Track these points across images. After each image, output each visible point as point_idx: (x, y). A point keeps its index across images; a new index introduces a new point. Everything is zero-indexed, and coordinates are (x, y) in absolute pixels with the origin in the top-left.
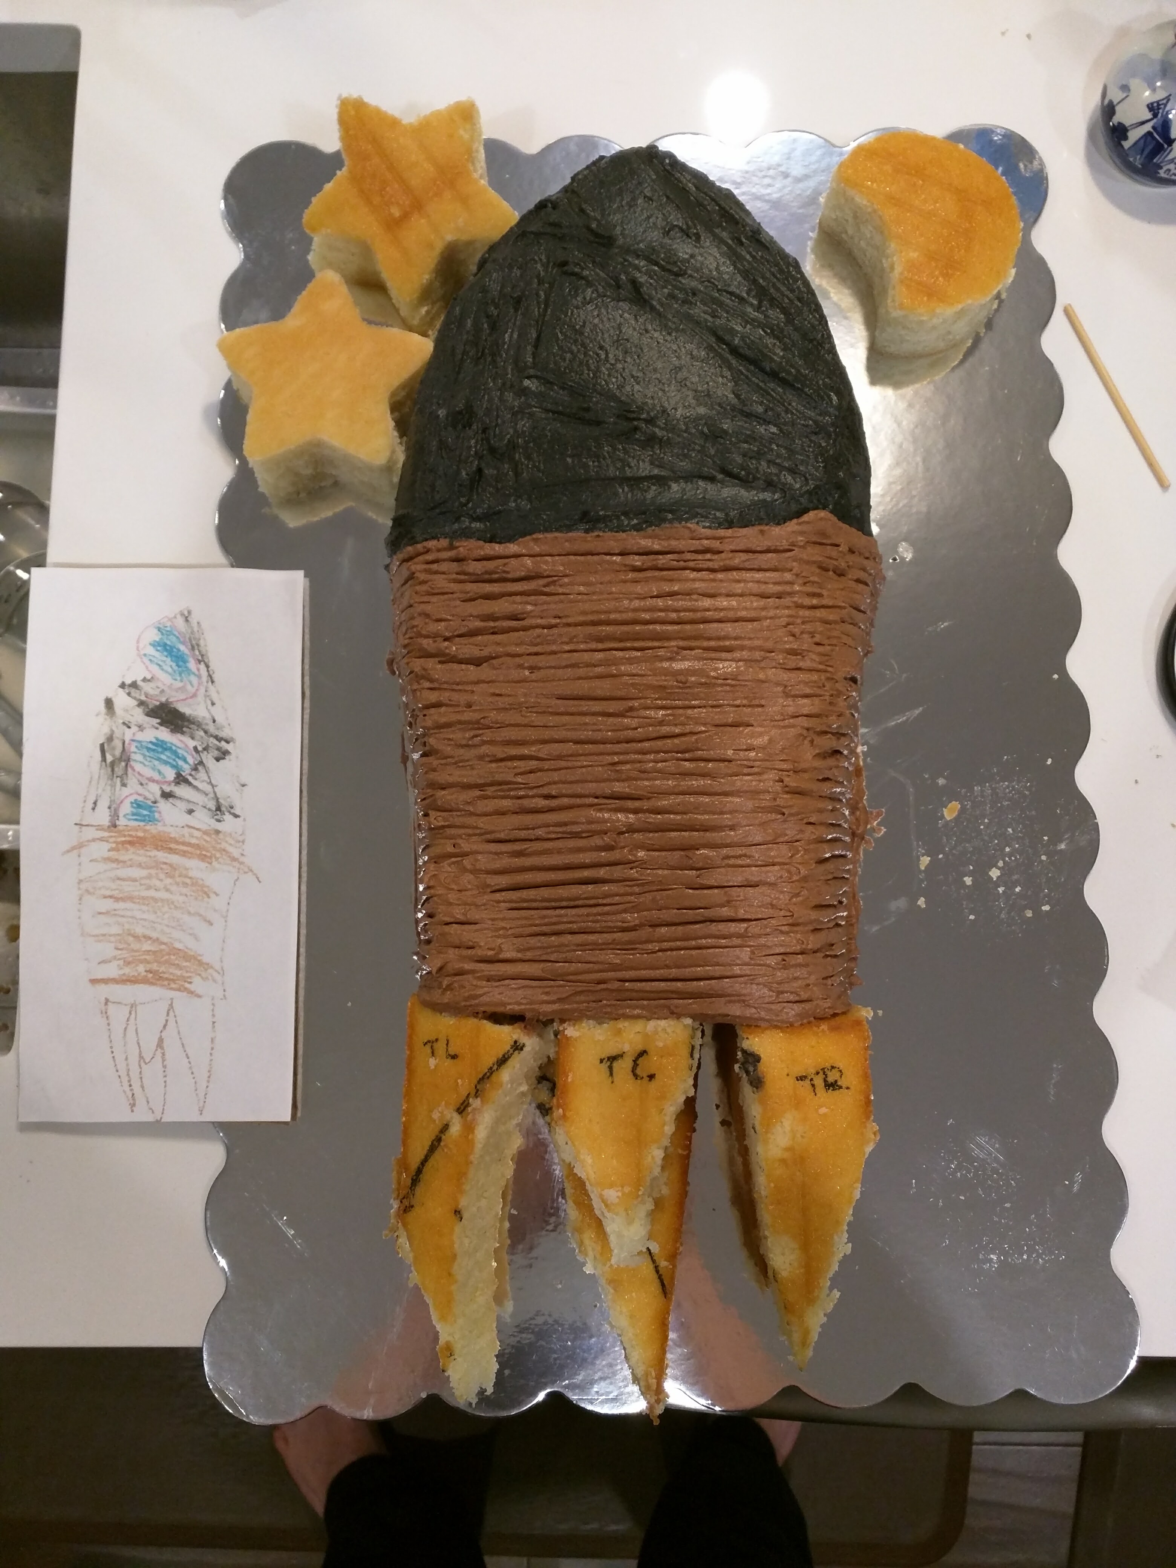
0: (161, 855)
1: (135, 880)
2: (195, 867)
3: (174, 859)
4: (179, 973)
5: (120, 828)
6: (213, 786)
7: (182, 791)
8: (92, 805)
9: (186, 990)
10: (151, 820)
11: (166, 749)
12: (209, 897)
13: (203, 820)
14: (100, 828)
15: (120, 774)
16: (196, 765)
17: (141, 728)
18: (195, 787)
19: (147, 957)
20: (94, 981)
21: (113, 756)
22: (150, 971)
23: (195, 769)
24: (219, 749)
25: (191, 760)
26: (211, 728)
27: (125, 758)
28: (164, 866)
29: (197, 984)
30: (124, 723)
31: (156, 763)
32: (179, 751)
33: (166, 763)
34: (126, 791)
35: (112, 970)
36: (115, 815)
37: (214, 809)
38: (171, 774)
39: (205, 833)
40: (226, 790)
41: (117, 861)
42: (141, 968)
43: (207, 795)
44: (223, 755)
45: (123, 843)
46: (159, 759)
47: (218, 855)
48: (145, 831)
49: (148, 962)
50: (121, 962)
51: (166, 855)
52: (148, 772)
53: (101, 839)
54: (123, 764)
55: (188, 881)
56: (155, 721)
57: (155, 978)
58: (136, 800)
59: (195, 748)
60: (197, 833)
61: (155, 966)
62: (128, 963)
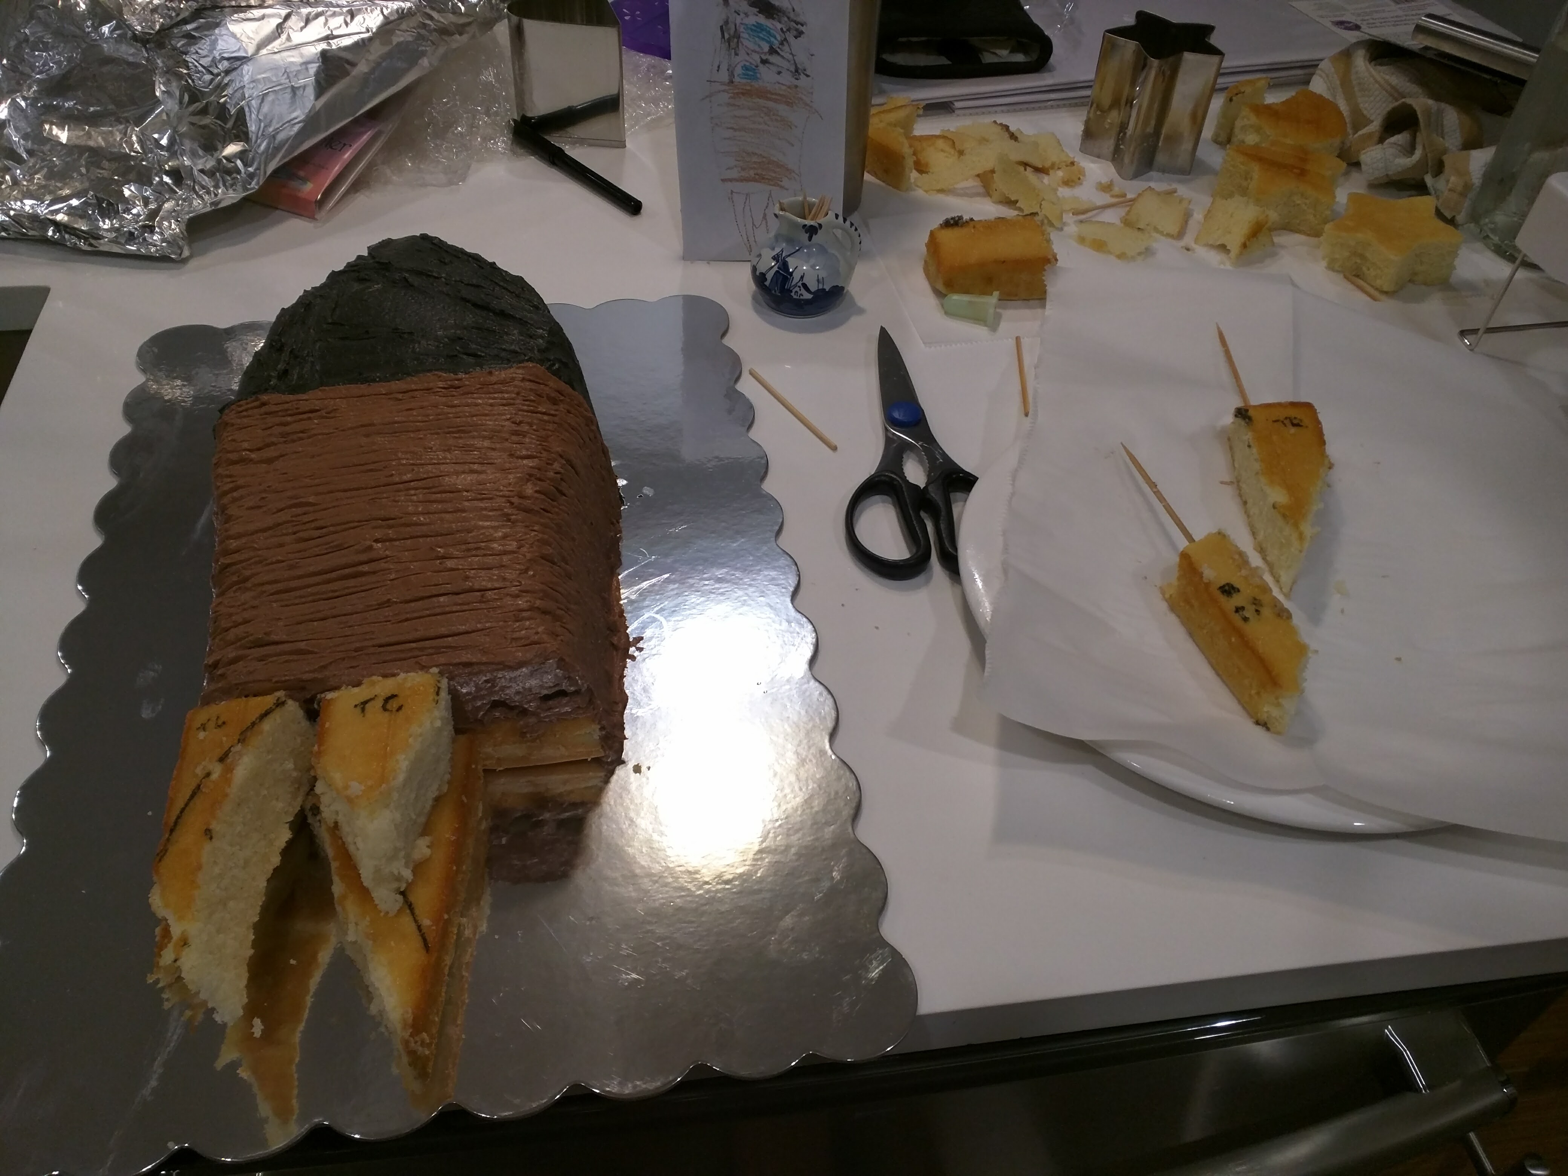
0: (761, 102)
1: (746, 118)
2: (782, 109)
3: (771, 104)
4: (774, 175)
5: (736, 84)
6: (793, 55)
7: (773, 59)
8: (717, 68)
9: (778, 185)
10: (755, 77)
11: (762, 30)
12: (791, 128)
13: (787, 78)
14: (722, 83)
15: (734, 47)
16: (782, 41)
17: (747, 15)
18: (782, 57)
19: (755, 166)
20: (723, 180)
21: (729, 34)
22: (757, 174)
23: (782, 44)
24: (797, 30)
25: (779, 38)
26: (792, 15)
27: (737, 36)
28: (764, 109)
29: (785, 182)
30: (735, 12)
31: (757, 39)
32: (772, 31)
33: (763, 39)
34: (738, 59)
35: (734, 174)
36: (732, 75)
37: (794, 71)
38: (766, 48)
39: (789, 87)
40: (802, 59)
41: (734, 105)
42: (752, 173)
43: (789, 61)
44: (799, 34)
45: (737, 93)
46: (759, 37)
47: (797, 102)
48: (751, 86)
49: (754, 168)
50: (740, 169)
51: (765, 102)
52: (751, 46)
53: (724, 91)
54: (736, 40)
55: (779, 119)
56: (755, 10)
57: (759, 178)
58: (745, 65)
59: (782, 29)
60: (784, 88)
61: (759, 172)
62: (743, 169)
